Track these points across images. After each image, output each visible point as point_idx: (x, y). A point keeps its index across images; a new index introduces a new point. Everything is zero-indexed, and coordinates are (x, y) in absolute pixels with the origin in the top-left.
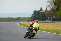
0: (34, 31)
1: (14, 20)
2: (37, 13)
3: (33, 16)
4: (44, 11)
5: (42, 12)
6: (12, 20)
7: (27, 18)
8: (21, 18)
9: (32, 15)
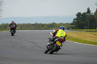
0: (58, 43)
1: (45, 27)
2: (81, 17)
3: (76, 21)
4: (94, 14)
5: (90, 15)
6: (41, 28)
7: (66, 24)
8: (57, 24)
9: (74, 19)
